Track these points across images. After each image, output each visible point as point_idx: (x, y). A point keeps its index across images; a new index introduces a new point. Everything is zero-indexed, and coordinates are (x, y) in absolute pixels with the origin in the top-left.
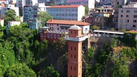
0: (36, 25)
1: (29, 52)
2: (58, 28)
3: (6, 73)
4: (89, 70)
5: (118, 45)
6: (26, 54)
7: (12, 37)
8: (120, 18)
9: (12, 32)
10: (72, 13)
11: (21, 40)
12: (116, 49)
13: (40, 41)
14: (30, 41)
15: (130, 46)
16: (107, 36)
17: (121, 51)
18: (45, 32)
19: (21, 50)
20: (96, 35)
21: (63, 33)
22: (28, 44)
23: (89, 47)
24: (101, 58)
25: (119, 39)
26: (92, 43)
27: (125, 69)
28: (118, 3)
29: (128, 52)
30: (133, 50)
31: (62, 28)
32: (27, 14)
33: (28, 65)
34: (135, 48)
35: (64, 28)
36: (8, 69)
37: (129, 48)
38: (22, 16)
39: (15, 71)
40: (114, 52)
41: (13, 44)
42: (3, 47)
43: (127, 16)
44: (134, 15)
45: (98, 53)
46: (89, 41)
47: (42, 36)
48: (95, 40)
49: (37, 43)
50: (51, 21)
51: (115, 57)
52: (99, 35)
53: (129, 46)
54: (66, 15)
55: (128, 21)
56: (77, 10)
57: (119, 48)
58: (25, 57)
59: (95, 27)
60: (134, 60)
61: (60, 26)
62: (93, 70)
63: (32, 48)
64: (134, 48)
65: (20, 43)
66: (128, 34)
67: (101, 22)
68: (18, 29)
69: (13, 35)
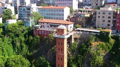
0: (30, 23)
1: (24, 45)
2: (48, 26)
4: (73, 60)
6: (22, 47)
7: (10, 33)
8: (97, 18)
9: (10, 29)
11: (17, 36)
12: (94, 44)
13: (33, 36)
14: (25, 37)
15: (105, 42)
16: (87, 34)
17: (98, 46)
18: (37, 30)
19: (18, 44)
20: (78, 32)
21: (52, 30)
22: (23, 39)
23: (73, 41)
24: (82, 51)
25: (96, 35)
26: (75, 39)
28: (97, 4)
29: (103, 46)
30: (107, 45)
31: (51, 26)
32: (22, 13)
33: (24, 56)
34: (109, 43)
35: (53, 26)
36: (8, 59)
38: (17, 13)
39: (14, 61)
40: (92, 46)
41: (11, 39)
42: (3, 41)
43: (103, 17)
44: (108, 17)
45: (80, 47)
46: (73, 37)
47: (35, 33)
48: (78, 37)
49: (31, 38)
50: (42, 20)
51: (93, 50)
52: (81, 33)
53: (103, 42)
55: (104, 21)
57: (96, 43)
58: (22, 49)
60: (108, 52)
61: (49, 24)
63: (27, 42)
64: (107, 43)
65: (17, 38)
66: (103, 32)
67: (83, 21)
68: (15, 27)
69: (11, 32)
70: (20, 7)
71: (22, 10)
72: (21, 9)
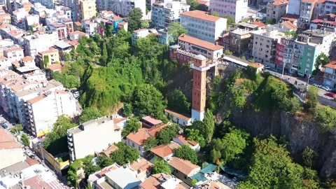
0: (166, 39)
1: (156, 70)
3: (134, 92)
4: (213, 97)
5: (241, 77)
6: (153, 73)
7: (140, 53)
8: (254, 45)
9: (140, 47)
10: (209, 27)
11: (149, 58)
12: (239, 80)
13: (169, 60)
14: (159, 58)
15: (252, 80)
16: (234, 66)
17: (242, 83)
18: (175, 52)
19: (149, 69)
20: (224, 63)
22: (156, 62)
23: (216, 74)
26: (220, 71)
27: (242, 101)
28: (274, 13)
30: (253, 83)
31: (194, 48)
32: (157, 16)
33: (155, 86)
34: (255, 82)
35: (196, 50)
36: (136, 88)
37: (250, 81)
38: (150, 10)
39: (143, 91)
40: (235, 84)
41: (140, 62)
42: (130, 63)
43: (261, 44)
45: (224, 82)
46: (216, 69)
47: (171, 55)
48: (223, 68)
49: (166, 62)
50: (183, 37)
51: (234, 88)
52: (227, 63)
53: (250, 79)
54: (203, 28)
55: (262, 49)
56: (214, 25)
57: (241, 79)
58: (153, 75)
59: (228, 51)
60: (252, 93)
61: (191, 45)
62: (215, 98)
63: (160, 67)
65: (148, 61)
66: (251, 68)
68: (145, 43)
69: (140, 50)
70: (155, 6)
71: (157, 12)
72: (156, 10)
